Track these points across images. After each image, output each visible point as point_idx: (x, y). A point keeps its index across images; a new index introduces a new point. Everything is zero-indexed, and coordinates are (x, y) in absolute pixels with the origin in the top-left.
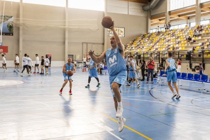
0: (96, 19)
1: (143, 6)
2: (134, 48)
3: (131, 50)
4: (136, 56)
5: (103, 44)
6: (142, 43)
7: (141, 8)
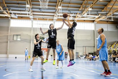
0: (90, 34)
1: (116, 26)
2: (112, 48)
3: (110, 49)
4: (113, 52)
5: (94, 47)
6: (117, 46)
7: (115, 27)
